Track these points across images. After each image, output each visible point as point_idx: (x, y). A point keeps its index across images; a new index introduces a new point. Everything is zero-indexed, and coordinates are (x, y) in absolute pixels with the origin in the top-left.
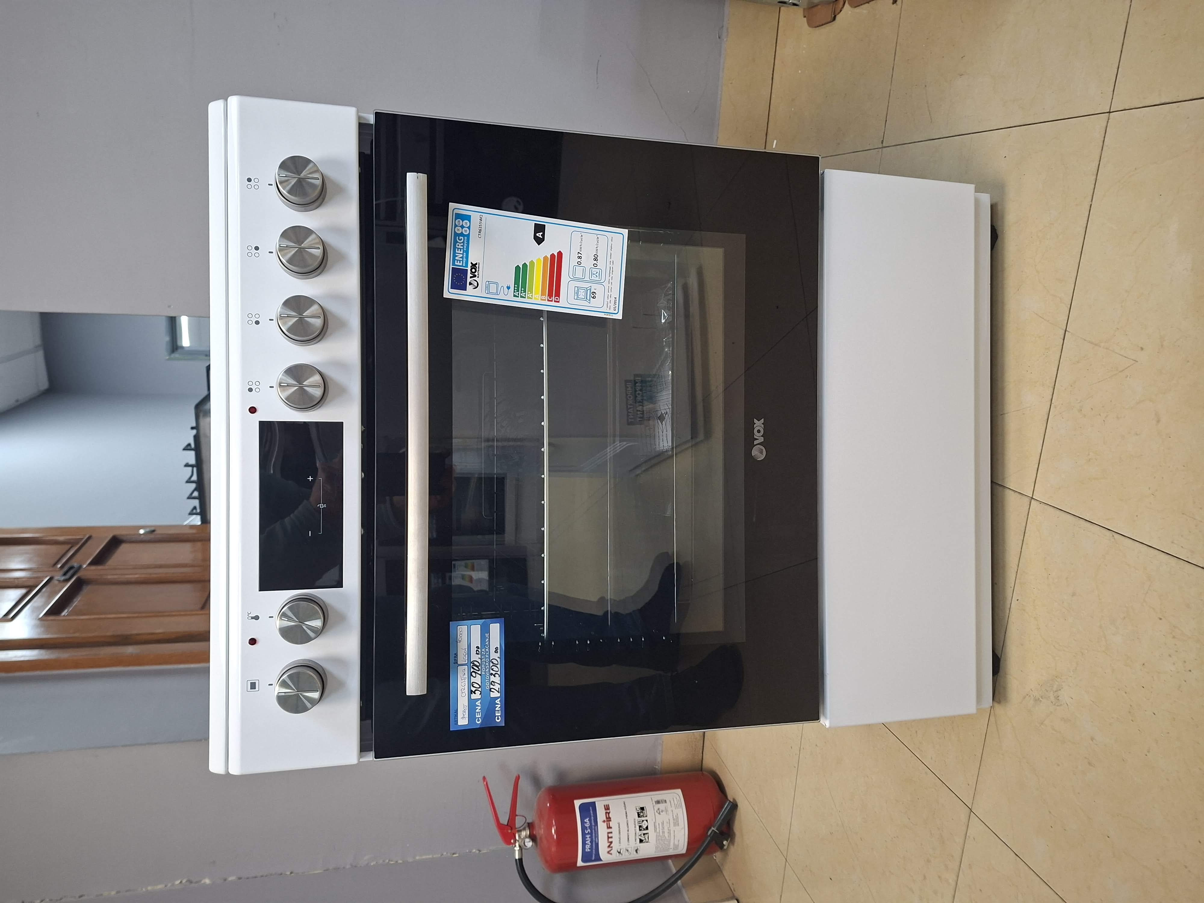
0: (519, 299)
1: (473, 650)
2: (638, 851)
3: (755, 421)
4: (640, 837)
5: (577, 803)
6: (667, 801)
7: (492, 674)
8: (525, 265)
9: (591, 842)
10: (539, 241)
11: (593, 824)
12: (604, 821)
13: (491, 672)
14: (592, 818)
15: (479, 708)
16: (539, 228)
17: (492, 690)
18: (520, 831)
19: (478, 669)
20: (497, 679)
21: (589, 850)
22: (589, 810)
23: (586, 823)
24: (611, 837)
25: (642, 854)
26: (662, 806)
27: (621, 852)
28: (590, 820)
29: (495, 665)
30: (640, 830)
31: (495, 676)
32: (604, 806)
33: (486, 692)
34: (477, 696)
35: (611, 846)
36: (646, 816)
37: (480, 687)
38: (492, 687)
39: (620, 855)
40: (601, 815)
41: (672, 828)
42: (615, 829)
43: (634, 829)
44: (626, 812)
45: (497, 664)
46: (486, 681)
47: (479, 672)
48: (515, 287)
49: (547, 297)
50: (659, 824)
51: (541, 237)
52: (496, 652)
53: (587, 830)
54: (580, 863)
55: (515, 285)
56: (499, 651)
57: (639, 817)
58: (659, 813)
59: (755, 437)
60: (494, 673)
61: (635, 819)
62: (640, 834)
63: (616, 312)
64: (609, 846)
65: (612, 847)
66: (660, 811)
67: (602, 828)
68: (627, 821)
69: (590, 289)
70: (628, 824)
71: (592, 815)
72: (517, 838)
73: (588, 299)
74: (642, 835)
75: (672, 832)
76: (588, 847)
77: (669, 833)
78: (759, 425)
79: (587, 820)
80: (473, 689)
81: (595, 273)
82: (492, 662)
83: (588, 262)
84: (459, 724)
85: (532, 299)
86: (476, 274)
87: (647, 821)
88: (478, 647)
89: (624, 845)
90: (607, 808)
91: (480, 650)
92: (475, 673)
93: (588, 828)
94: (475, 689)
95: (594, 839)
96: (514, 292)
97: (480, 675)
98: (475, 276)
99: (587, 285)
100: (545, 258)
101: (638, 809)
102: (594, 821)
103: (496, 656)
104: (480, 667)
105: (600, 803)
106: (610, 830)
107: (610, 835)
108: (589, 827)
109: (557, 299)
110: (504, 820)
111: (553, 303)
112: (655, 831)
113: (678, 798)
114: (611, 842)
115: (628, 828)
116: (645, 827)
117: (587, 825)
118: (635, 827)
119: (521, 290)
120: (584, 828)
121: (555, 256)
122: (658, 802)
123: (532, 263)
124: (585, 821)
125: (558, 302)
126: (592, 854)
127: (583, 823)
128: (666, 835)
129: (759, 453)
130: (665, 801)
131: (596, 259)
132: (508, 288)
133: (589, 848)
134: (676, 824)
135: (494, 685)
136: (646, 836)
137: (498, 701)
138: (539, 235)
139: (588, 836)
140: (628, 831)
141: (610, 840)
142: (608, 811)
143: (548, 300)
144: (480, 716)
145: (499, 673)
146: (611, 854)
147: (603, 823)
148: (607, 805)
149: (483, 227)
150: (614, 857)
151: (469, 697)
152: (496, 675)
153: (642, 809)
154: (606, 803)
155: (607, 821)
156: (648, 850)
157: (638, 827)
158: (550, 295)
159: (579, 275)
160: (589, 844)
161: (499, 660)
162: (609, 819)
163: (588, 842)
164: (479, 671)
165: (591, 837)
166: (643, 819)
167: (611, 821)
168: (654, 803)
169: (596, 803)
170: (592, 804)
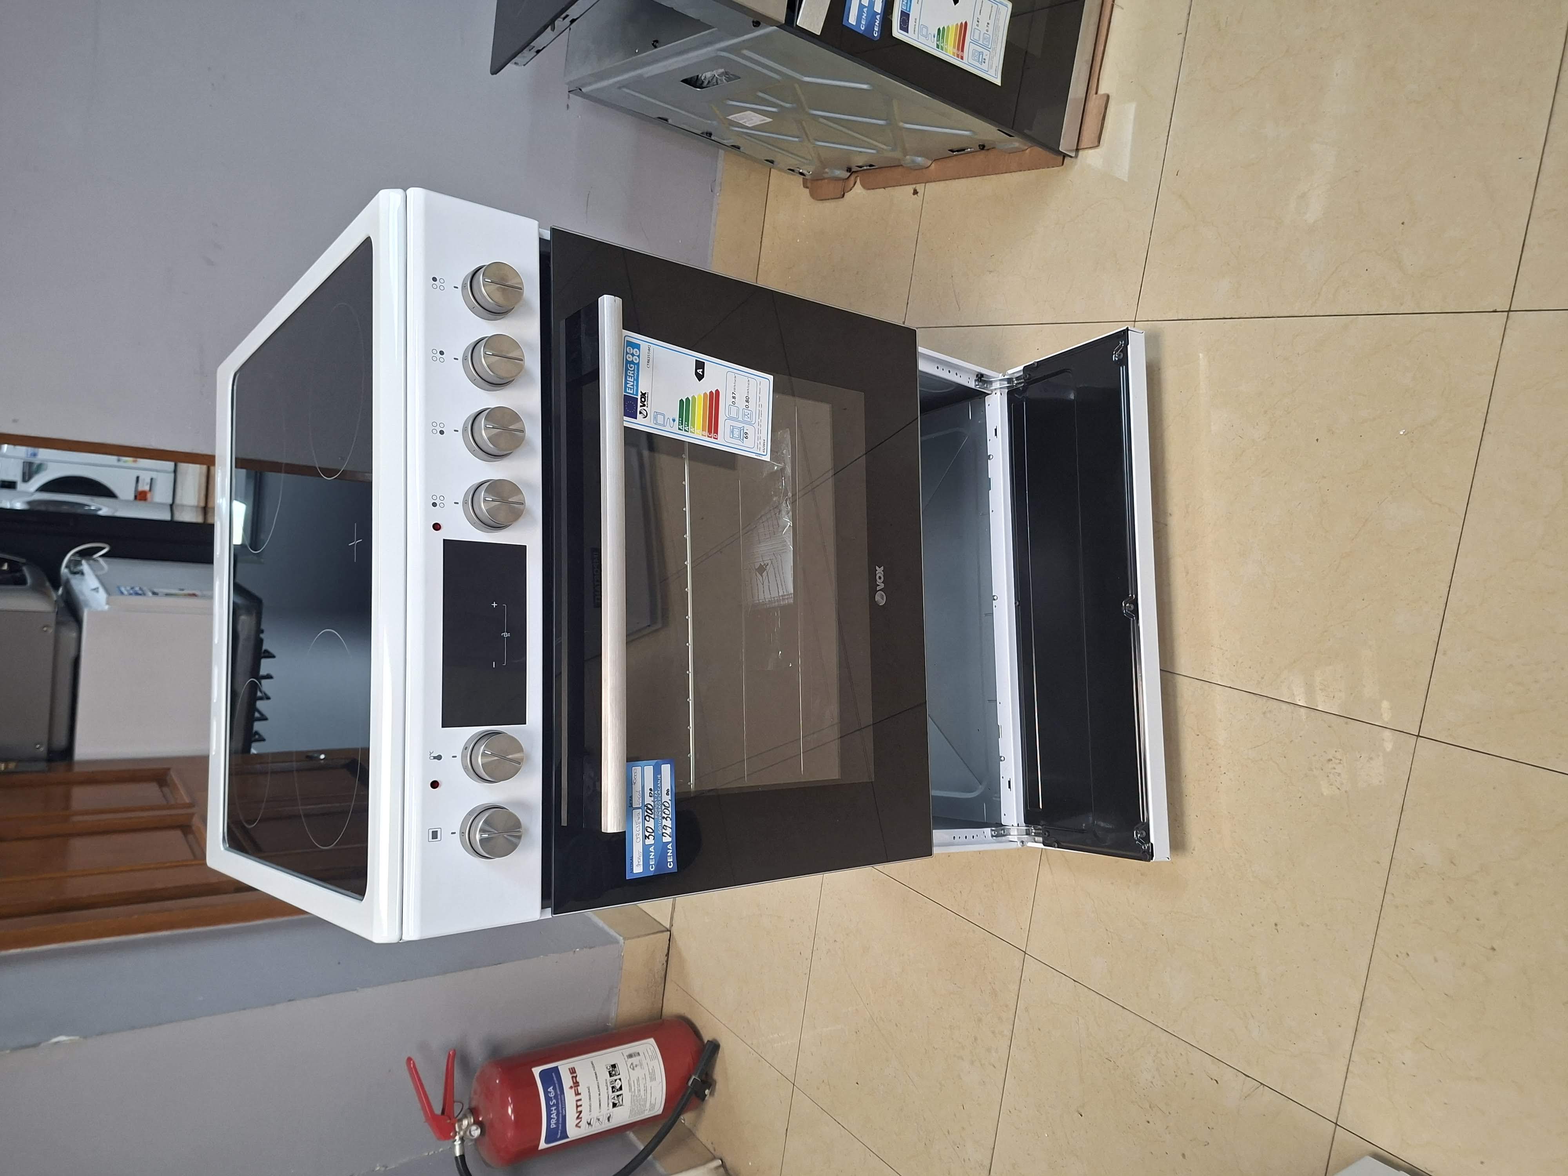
0: (683, 432)
1: (647, 792)
2: (610, 1119)
3: (877, 568)
4: (613, 1101)
5: (536, 1071)
6: (640, 1053)
7: (664, 818)
8: (688, 399)
9: (558, 1115)
10: (700, 377)
11: (559, 1093)
12: (571, 1087)
13: (664, 815)
14: (557, 1086)
15: (653, 854)
16: (700, 365)
17: (664, 834)
18: (461, 1120)
19: (651, 813)
20: (668, 823)
21: (554, 1126)
22: (552, 1078)
23: (551, 1092)
24: (581, 1106)
25: (616, 1122)
26: (635, 1060)
27: (592, 1123)
28: (554, 1089)
29: (666, 808)
30: (613, 1092)
31: (666, 820)
32: (569, 1069)
33: (658, 838)
34: (650, 841)
35: (580, 1116)
36: (619, 1074)
37: (654, 831)
38: (664, 831)
39: (590, 1127)
40: (567, 1081)
41: (649, 1084)
42: (584, 1096)
43: (606, 1093)
44: (595, 1073)
45: (669, 807)
46: (659, 825)
47: (652, 816)
48: (679, 420)
49: (707, 433)
50: (633, 1081)
51: (701, 374)
52: (667, 794)
53: (552, 1102)
54: (543, 1145)
55: (679, 418)
56: (670, 793)
57: (611, 1076)
58: (633, 1069)
59: (878, 583)
60: (666, 816)
61: (606, 1080)
62: (613, 1097)
63: (765, 454)
64: (578, 1118)
65: (581, 1118)
66: (634, 1065)
67: (569, 1096)
68: (598, 1083)
69: (743, 429)
70: (599, 1087)
71: (556, 1082)
72: (457, 1129)
73: (742, 438)
74: (616, 1097)
75: (649, 1089)
76: (553, 1122)
77: (646, 1090)
78: (880, 571)
79: (551, 1089)
80: (647, 834)
81: (747, 414)
82: (664, 805)
83: (741, 402)
84: (634, 872)
85: (694, 433)
86: (645, 403)
87: (620, 1079)
88: (651, 790)
89: (595, 1113)
90: (573, 1071)
91: (652, 792)
92: (649, 817)
93: (553, 1098)
94: (649, 834)
95: (561, 1111)
96: (679, 425)
97: (653, 819)
98: (644, 405)
99: (741, 425)
100: (705, 394)
101: (609, 1068)
102: (559, 1090)
103: (667, 799)
104: (653, 811)
105: (564, 1067)
106: (578, 1097)
107: (579, 1103)
108: (554, 1096)
109: (715, 436)
110: (438, 1110)
111: (712, 440)
112: (630, 1090)
113: (652, 1048)
114: (581, 1112)
115: (599, 1091)
116: (618, 1087)
117: (552, 1095)
118: (607, 1089)
119: (685, 424)
120: (548, 1099)
121: (713, 393)
122: (630, 1056)
123: (693, 397)
124: (549, 1090)
125: (717, 439)
126: (558, 1131)
127: (546, 1093)
128: (642, 1092)
129: (881, 599)
130: (639, 1054)
131: (747, 401)
132: (674, 420)
133: (555, 1124)
134: (653, 1079)
135: (666, 830)
136: (620, 1098)
137: (669, 846)
138: (700, 371)
139: (553, 1108)
140: (599, 1095)
141: (579, 1109)
142: (575, 1075)
143: (708, 436)
144: (654, 863)
145: (670, 816)
146: (580, 1127)
147: (570, 1090)
148: (572, 1068)
149: (651, 357)
150: (584, 1131)
151: (644, 842)
152: (668, 819)
153: (614, 1066)
154: (571, 1066)
155: (575, 1087)
156: (622, 1116)
157: (610, 1089)
158: (710, 432)
159: (734, 415)
160: (554, 1118)
161: (670, 802)
162: (576, 1084)
163: (554, 1116)
164: (652, 814)
165: (557, 1109)
166: (615, 1078)
167: (578, 1086)
168: (626, 1058)
169: (559, 1067)
170: (556, 1069)
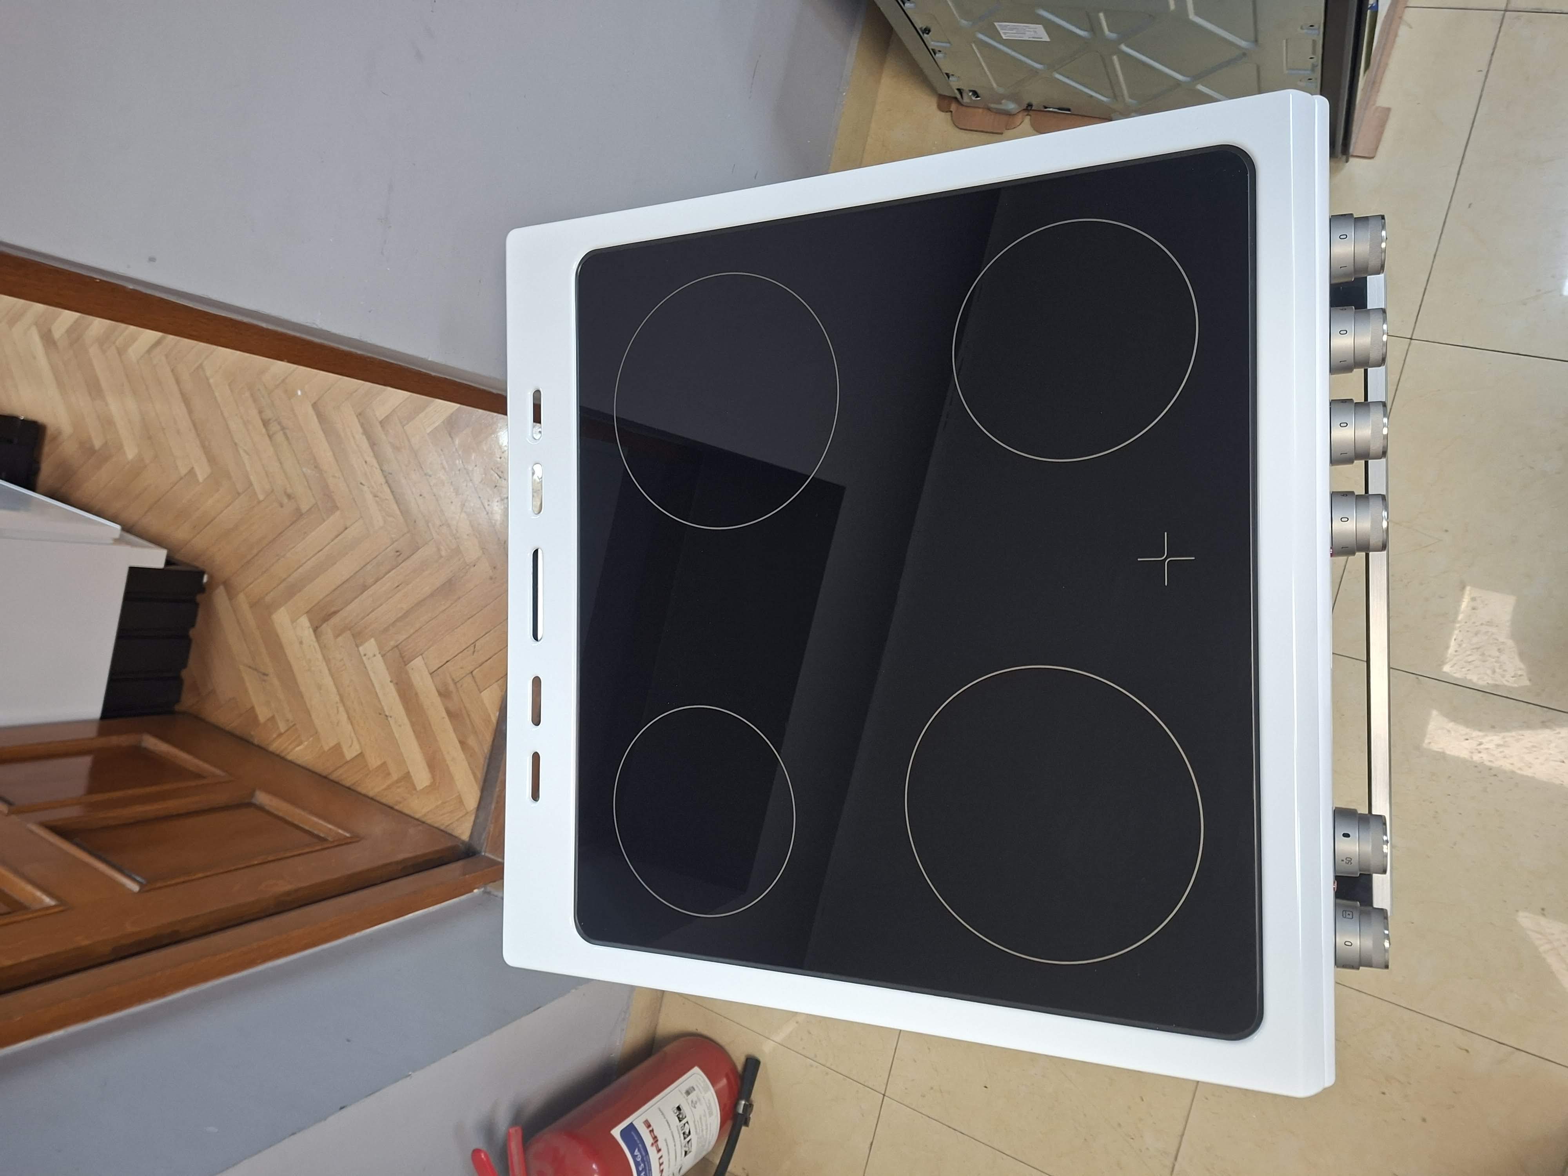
5: (616, 1132)
6: (695, 1088)
11: (644, 1154)
12: (652, 1145)
14: (640, 1145)
22: (632, 1137)
23: (637, 1155)
24: (663, 1163)
26: (693, 1096)
28: (639, 1150)
30: (684, 1139)
32: (644, 1123)
35: (662, 1175)
36: (685, 1117)
40: (646, 1138)
41: (708, 1121)
42: (664, 1152)
43: (679, 1142)
44: (667, 1121)
50: (698, 1121)
53: (640, 1165)
57: (679, 1120)
58: (695, 1107)
61: (677, 1126)
62: (684, 1144)
66: (693, 1103)
67: (653, 1154)
71: (638, 1142)
74: (686, 1145)
75: (708, 1126)
77: (707, 1128)
79: (636, 1152)
87: (687, 1123)
89: (672, 1168)
90: (647, 1124)
93: (640, 1162)
95: (649, 1175)
101: (676, 1111)
102: (644, 1151)
105: (637, 1121)
106: (660, 1154)
107: (661, 1161)
108: (641, 1160)
112: (696, 1132)
113: (701, 1077)
114: (663, 1171)
115: (674, 1142)
116: (687, 1132)
117: (638, 1159)
120: (635, 1161)
122: (688, 1093)
127: (634, 1157)
128: (704, 1132)
130: (693, 1088)
134: (711, 1114)
136: (690, 1144)
139: (643, 1173)
140: (675, 1145)
141: (662, 1167)
142: (651, 1128)
147: (653, 1148)
148: (645, 1121)
153: (678, 1108)
154: (644, 1118)
155: (655, 1143)
157: (682, 1135)
162: (655, 1139)
165: (646, 1174)
166: (684, 1121)
167: (657, 1141)
168: (685, 1096)
169: (634, 1123)
170: (631, 1126)
